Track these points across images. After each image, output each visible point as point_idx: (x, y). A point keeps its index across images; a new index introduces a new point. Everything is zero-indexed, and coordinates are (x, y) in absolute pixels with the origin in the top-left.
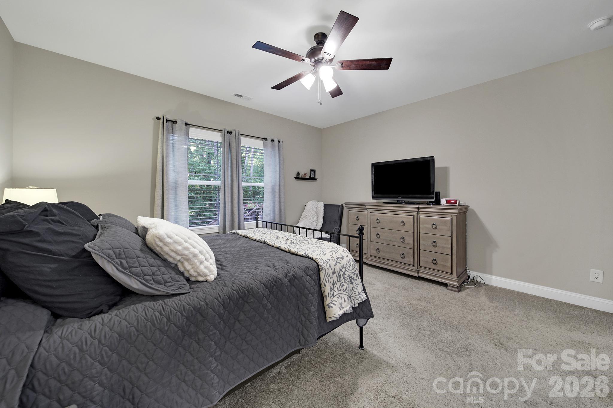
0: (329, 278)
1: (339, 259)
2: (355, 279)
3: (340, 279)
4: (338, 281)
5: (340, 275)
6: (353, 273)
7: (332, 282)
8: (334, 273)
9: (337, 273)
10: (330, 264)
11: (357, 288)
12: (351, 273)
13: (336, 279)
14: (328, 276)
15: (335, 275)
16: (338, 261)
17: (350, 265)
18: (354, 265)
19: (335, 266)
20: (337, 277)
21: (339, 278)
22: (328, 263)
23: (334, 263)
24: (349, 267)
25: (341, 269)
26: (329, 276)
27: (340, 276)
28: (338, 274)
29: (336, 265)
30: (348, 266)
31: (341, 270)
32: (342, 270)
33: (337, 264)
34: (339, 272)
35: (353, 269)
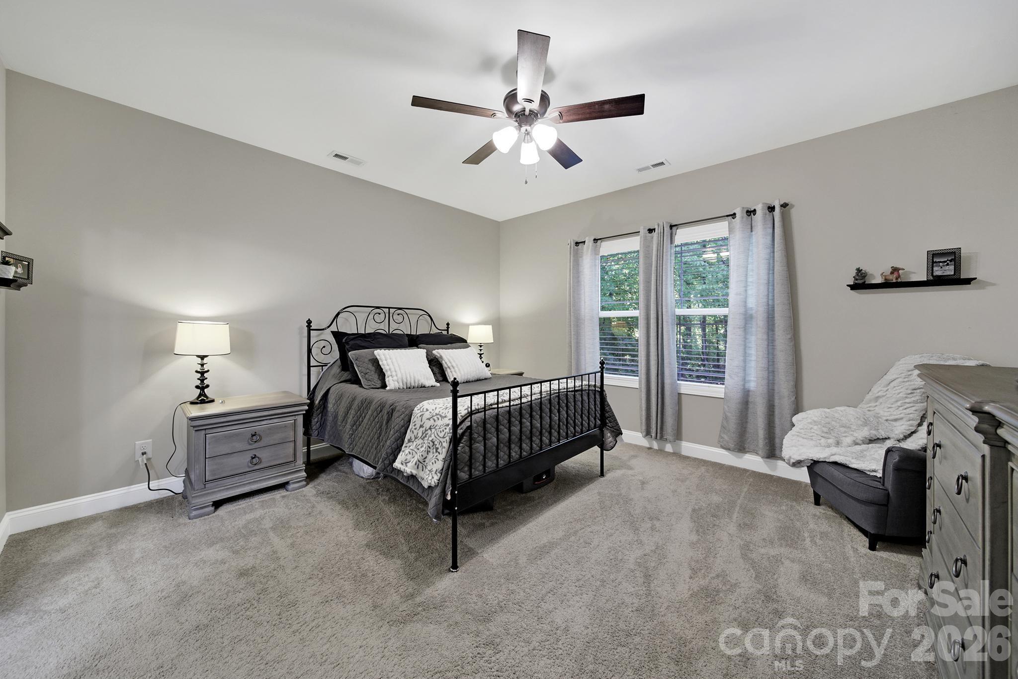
0: (414, 427)
1: (438, 416)
2: (438, 450)
3: (424, 438)
4: (422, 438)
5: (427, 432)
6: (440, 441)
7: (415, 434)
8: (421, 426)
9: (424, 429)
10: (423, 415)
11: (434, 463)
12: (438, 440)
13: (420, 435)
14: (413, 424)
15: (421, 429)
16: (435, 418)
17: (443, 431)
18: (446, 434)
19: (427, 419)
20: (423, 434)
21: (424, 435)
22: (423, 411)
23: (429, 417)
24: (441, 432)
25: (432, 427)
26: (415, 425)
27: (426, 434)
28: (426, 430)
29: (429, 420)
30: (440, 430)
31: (430, 428)
32: (432, 430)
33: (431, 419)
34: (427, 430)
35: (443, 437)
